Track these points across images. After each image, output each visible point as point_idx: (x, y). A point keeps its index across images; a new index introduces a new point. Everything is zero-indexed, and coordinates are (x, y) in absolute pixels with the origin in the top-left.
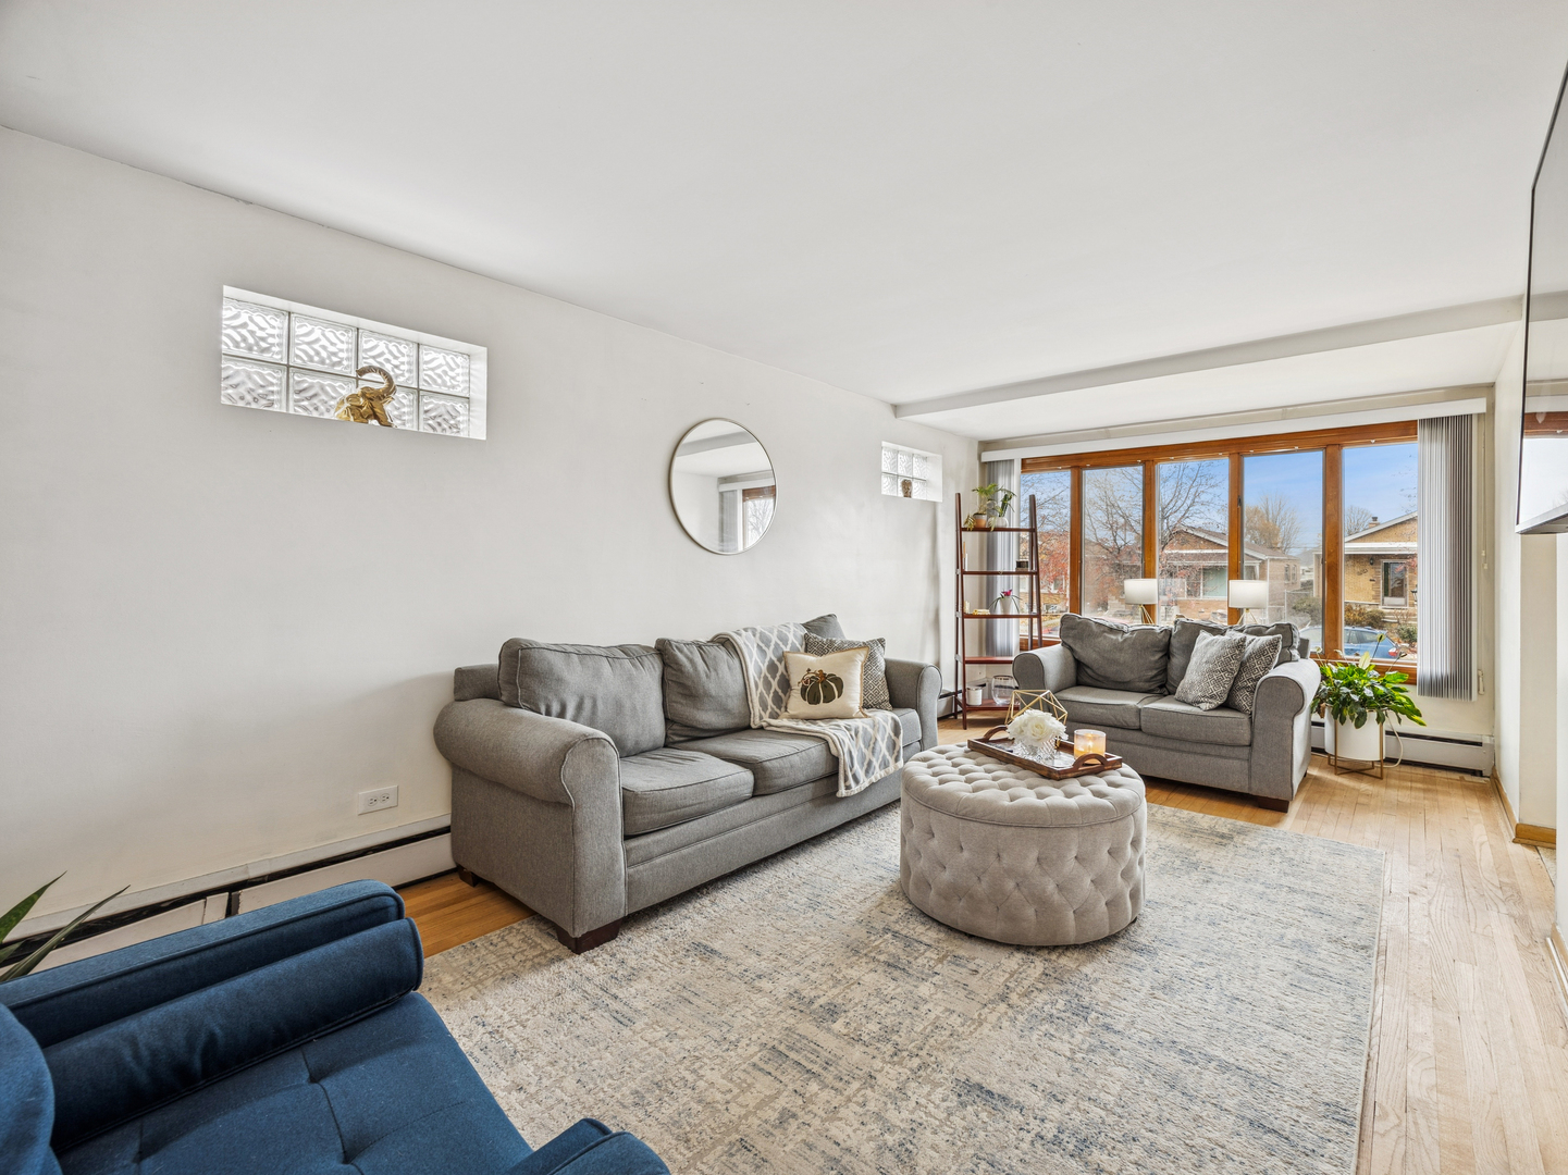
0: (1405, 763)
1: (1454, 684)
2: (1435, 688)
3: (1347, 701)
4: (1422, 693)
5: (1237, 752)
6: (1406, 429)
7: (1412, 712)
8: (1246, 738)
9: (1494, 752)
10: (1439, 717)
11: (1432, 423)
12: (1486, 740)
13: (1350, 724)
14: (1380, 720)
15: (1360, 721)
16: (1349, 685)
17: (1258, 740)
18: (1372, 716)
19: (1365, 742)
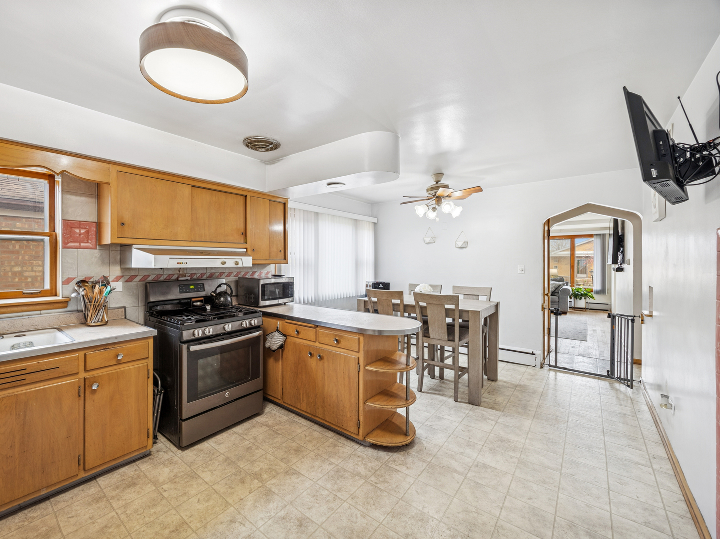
0: (590, 309)
1: (602, 292)
2: (598, 292)
3: (577, 295)
4: (595, 294)
5: (556, 303)
6: (591, 236)
7: (592, 297)
8: (558, 300)
9: (611, 305)
10: (598, 299)
11: (597, 235)
12: (609, 303)
13: (578, 299)
14: (585, 298)
15: (580, 299)
16: (578, 292)
17: (561, 300)
18: (583, 298)
19: (581, 303)
